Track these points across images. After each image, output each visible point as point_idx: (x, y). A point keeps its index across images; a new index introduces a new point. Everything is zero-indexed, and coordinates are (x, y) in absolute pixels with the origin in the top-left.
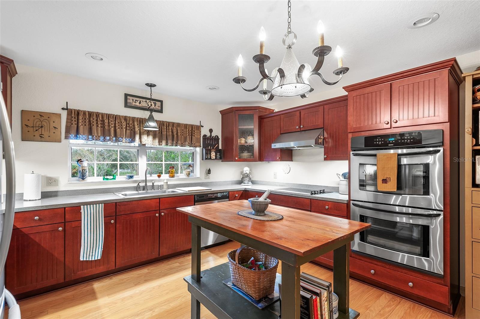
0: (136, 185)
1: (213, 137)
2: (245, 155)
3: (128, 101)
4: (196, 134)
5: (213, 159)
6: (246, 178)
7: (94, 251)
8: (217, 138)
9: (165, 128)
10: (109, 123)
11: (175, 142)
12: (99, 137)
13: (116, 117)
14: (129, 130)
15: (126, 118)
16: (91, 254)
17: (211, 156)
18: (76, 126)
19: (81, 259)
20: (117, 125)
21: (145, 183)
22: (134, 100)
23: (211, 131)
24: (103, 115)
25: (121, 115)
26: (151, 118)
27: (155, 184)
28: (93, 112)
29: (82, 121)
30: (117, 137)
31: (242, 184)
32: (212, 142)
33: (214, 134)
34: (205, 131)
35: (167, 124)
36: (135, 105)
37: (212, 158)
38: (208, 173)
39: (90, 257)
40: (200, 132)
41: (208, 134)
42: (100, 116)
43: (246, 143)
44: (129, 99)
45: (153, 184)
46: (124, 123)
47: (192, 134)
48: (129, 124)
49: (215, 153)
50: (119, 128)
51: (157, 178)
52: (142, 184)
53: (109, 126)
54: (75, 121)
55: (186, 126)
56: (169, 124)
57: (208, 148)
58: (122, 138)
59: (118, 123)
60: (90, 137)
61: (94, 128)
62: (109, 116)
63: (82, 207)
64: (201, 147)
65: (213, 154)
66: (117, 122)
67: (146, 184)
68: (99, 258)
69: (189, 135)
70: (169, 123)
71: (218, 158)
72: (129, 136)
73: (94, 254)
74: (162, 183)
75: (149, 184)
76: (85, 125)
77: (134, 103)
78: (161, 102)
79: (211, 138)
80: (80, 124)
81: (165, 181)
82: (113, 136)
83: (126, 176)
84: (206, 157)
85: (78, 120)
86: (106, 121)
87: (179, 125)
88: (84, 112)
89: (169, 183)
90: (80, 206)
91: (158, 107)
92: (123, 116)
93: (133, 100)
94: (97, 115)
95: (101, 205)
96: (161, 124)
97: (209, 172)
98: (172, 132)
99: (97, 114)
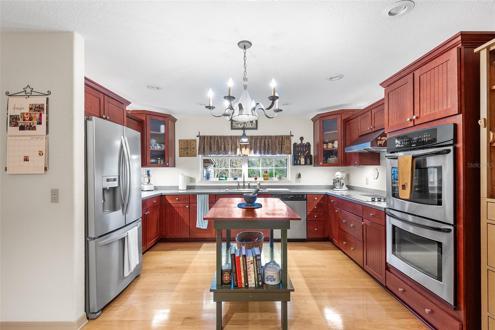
0: (237, 184)
1: (303, 144)
2: (332, 160)
3: (233, 125)
4: (285, 143)
5: (303, 165)
7: (204, 223)
8: (308, 145)
9: (259, 141)
10: (221, 142)
11: (266, 152)
12: (215, 152)
13: (225, 138)
14: (234, 145)
15: (231, 137)
16: (202, 224)
17: (301, 162)
18: (203, 146)
19: (197, 227)
20: (226, 143)
21: (243, 184)
22: (237, 124)
23: (302, 139)
24: (217, 137)
25: (228, 135)
26: (244, 136)
27: (250, 185)
28: (212, 136)
29: (206, 143)
30: (226, 152)
32: (303, 150)
33: (304, 142)
34: (295, 140)
35: (261, 138)
36: (238, 127)
37: (301, 164)
38: (299, 178)
39: (202, 226)
40: (291, 141)
41: (299, 142)
42: (216, 138)
44: (234, 123)
45: (249, 184)
46: (230, 140)
47: (282, 144)
48: (234, 141)
49: (305, 160)
50: (227, 145)
51: (254, 180)
52: (241, 184)
53: (221, 144)
54: (203, 143)
55: (276, 137)
56: (262, 137)
57: (298, 154)
58: (228, 152)
59: (227, 141)
60: (211, 152)
61: (213, 146)
62: (221, 137)
64: (291, 154)
65: (303, 160)
66: (226, 141)
67: (244, 185)
68: (206, 228)
69: (279, 145)
70: (262, 136)
71: (309, 163)
72: (234, 149)
74: (256, 184)
75: (246, 184)
76: (208, 145)
77: (237, 126)
78: (256, 121)
79: (302, 145)
80: (205, 145)
81: (258, 183)
82: (223, 150)
83: (233, 178)
84: (296, 162)
85: (204, 142)
86: (220, 141)
87: (270, 137)
88: (208, 137)
89: (261, 184)
90: (197, 195)
91: (254, 125)
92: (229, 136)
93: (236, 123)
94: (214, 137)
95: (207, 195)
96: (251, 138)
97: (299, 176)
98: (265, 143)
99: (215, 137)
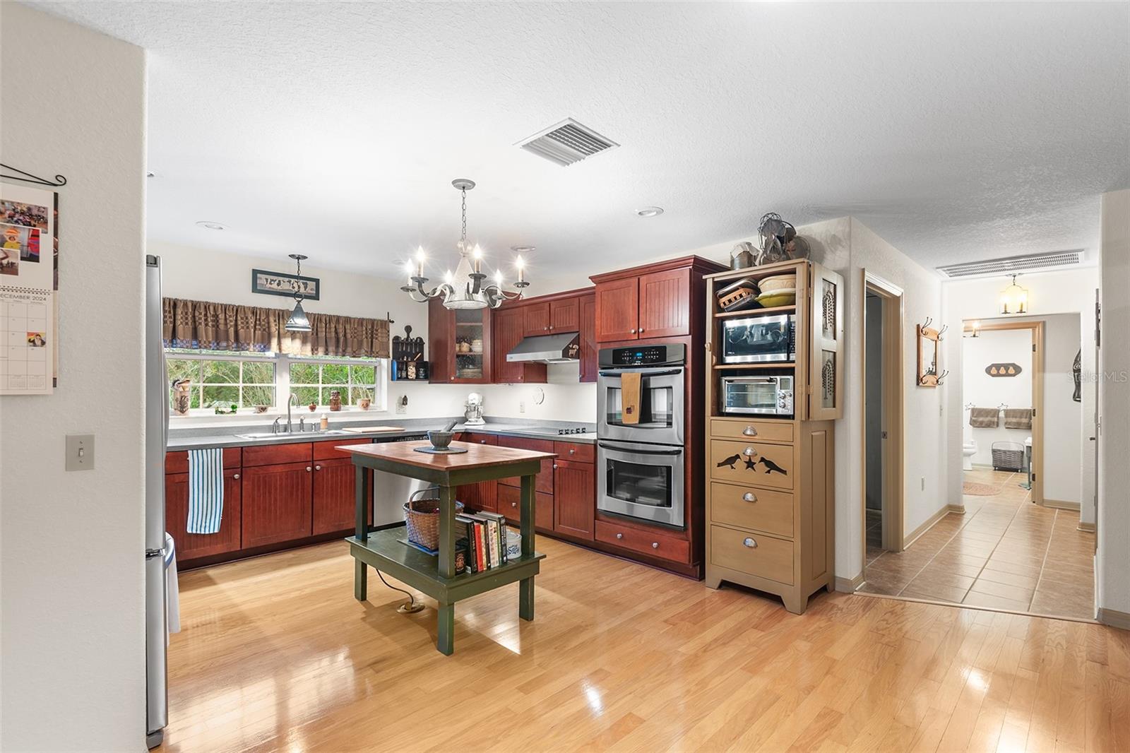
0: (271, 422)
1: (411, 340)
2: (470, 371)
3: (258, 282)
4: (379, 335)
5: (412, 380)
6: (473, 413)
7: (208, 521)
8: (420, 343)
9: (324, 325)
10: (226, 319)
11: (341, 350)
12: (210, 342)
13: (237, 310)
14: (260, 330)
15: (254, 311)
16: (203, 524)
17: (409, 374)
18: (172, 325)
19: (189, 531)
20: (239, 323)
21: (287, 420)
22: (269, 280)
23: (408, 329)
24: (215, 306)
25: (247, 305)
26: (298, 311)
27: (304, 422)
28: (199, 302)
29: (182, 318)
30: (239, 344)
31: (466, 423)
32: (411, 350)
33: (413, 336)
34: (396, 330)
35: (328, 319)
36: (270, 288)
37: (409, 377)
38: (403, 404)
39: (203, 529)
40: (389, 332)
41: (403, 336)
42: (211, 308)
43: (471, 350)
44: (261, 278)
45: (302, 420)
46: (251, 318)
47: (372, 336)
48: (260, 319)
49: (416, 370)
50: (243, 328)
51: (309, 411)
52: (283, 422)
53: (226, 324)
54: (170, 317)
55: (361, 321)
56: (330, 319)
57: (403, 359)
58: (249, 344)
59: (242, 318)
60: (195, 342)
61: (202, 328)
62: (225, 308)
63: (190, 452)
64: (389, 357)
65: (412, 371)
66: (239, 318)
67: (289, 422)
68: (216, 531)
69: (367, 338)
70: (330, 316)
71: (421, 377)
72: (260, 341)
73: (208, 524)
74: (317, 421)
75: (295, 421)
76: (187, 324)
77: (268, 285)
78: (317, 281)
79: (408, 342)
80: (178, 322)
81: (324, 417)
82: (233, 341)
83: (254, 409)
84: (399, 374)
85: (175, 315)
86: (221, 316)
87: (348, 320)
88: (185, 303)
89: (329, 421)
90: (187, 451)
91: (312, 290)
92: (249, 308)
93: (267, 280)
94: (205, 307)
95: (218, 450)
96: (316, 319)
97: (405, 401)
98: (336, 333)
99: (207, 306)
